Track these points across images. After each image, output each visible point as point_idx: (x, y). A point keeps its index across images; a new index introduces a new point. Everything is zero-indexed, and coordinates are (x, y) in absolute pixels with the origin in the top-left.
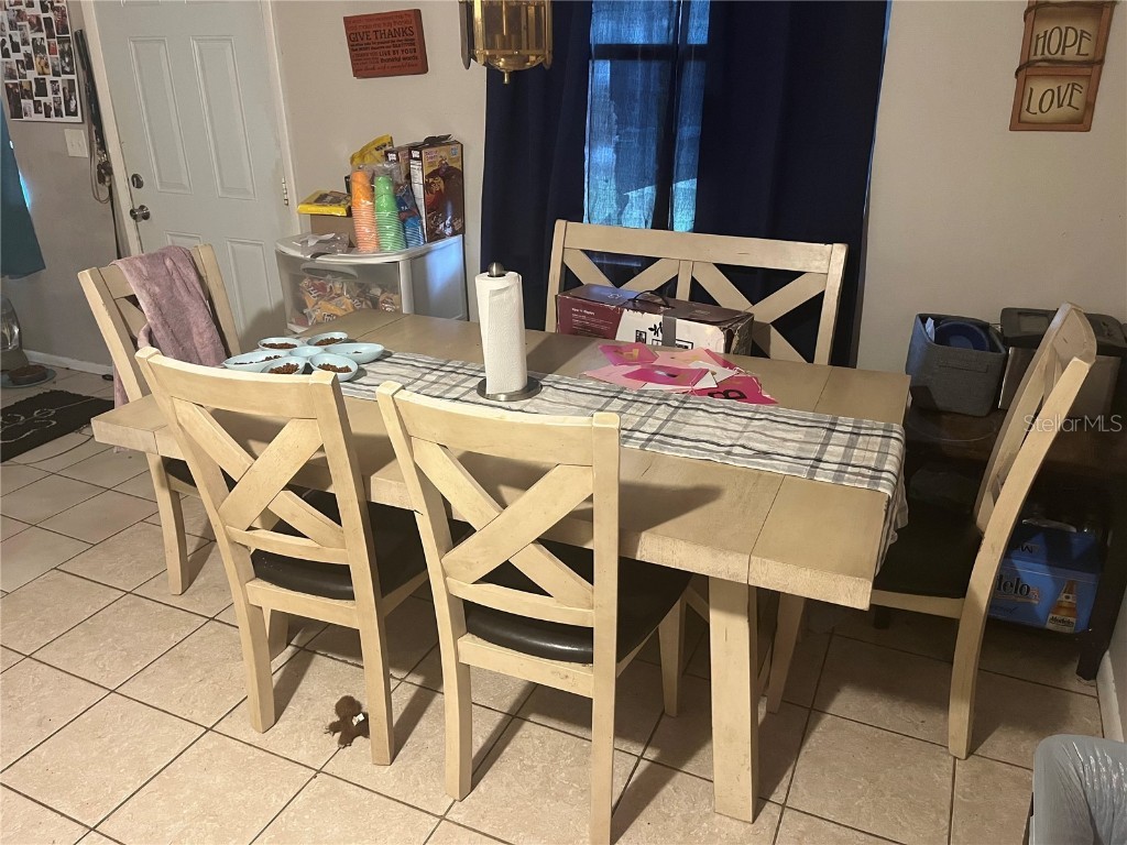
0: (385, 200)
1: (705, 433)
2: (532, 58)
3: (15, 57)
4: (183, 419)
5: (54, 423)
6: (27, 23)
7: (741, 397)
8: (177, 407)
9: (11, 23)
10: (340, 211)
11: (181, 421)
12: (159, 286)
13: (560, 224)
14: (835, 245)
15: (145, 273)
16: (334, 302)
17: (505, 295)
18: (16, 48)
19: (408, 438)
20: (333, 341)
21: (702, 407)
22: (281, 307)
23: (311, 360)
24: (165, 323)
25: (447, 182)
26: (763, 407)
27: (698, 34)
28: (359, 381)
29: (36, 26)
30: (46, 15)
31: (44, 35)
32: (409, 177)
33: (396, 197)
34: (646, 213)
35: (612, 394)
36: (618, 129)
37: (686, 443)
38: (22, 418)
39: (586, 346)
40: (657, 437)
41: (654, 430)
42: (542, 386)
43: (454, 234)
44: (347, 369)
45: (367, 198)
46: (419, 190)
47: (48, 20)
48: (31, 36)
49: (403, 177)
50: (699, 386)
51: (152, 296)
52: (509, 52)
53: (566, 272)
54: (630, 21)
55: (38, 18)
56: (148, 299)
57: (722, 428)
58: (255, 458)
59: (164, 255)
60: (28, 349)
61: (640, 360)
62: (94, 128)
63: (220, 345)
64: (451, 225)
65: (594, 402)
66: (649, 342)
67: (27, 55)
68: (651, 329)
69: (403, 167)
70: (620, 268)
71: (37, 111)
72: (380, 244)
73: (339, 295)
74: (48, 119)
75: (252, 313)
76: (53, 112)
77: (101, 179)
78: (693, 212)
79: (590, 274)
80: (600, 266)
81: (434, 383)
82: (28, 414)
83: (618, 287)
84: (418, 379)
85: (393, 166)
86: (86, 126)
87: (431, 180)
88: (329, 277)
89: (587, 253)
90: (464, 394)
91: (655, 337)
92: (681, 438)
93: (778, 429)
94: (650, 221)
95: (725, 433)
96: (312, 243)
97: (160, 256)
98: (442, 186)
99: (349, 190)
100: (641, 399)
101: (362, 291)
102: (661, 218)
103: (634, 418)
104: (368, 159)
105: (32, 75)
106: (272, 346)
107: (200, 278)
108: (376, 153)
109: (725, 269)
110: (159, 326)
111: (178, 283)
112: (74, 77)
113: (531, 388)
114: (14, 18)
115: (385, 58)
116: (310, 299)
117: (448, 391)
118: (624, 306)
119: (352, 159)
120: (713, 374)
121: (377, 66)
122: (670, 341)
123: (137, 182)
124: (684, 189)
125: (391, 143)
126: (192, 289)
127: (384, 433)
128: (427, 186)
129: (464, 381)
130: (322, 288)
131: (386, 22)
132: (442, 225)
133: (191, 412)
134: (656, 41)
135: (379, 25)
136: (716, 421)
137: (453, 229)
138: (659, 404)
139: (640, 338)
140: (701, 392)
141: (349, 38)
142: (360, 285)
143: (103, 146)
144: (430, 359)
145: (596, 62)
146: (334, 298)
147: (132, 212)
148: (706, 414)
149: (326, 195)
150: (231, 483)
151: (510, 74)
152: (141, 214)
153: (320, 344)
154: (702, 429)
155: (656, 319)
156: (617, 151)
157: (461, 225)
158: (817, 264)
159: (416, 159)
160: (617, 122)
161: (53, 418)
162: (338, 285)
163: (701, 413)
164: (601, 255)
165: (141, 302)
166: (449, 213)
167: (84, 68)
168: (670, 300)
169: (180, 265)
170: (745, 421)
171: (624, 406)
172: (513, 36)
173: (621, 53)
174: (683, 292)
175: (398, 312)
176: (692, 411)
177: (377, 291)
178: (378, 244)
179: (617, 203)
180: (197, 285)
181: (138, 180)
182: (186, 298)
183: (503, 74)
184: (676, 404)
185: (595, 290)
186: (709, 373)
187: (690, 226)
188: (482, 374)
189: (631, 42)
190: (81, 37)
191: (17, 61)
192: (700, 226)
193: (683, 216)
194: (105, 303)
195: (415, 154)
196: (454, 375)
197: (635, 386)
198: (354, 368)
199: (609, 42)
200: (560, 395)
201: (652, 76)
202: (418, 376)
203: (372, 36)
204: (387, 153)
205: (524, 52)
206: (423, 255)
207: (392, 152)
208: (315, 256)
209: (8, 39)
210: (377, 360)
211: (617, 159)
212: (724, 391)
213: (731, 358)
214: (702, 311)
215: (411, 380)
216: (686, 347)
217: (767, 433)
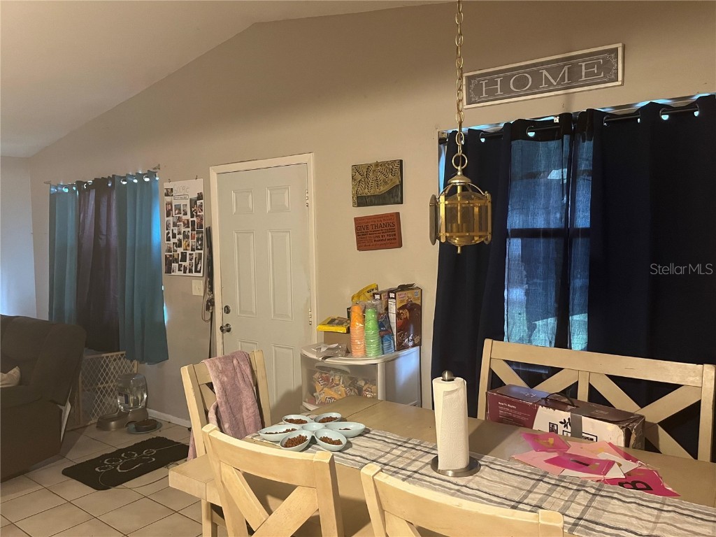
0: (371, 324)
1: (622, 522)
2: (476, 238)
3: (173, 241)
4: (225, 479)
5: (154, 459)
6: (182, 223)
7: (648, 489)
8: (222, 469)
9: (174, 223)
10: (342, 330)
11: (223, 480)
12: (227, 376)
13: (488, 342)
14: (706, 365)
15: (221, 369)
16: (333, 389)
17: (454, 395)
18: (174, 236)
19: (382, 511)
20: (330, 419)
21: (616, 495)
22: (300, 389)
23: (315, 434)
24: (227, 402)
25: (411, 314)
26: (669, 500)
27: (583, 220)
28: (346, 451)
29: (187, 225)
30: (192, 219)
31: (190, 229)
32: (387, 309)
33: (378, 322)
34: (550, 336)
35: (537, 477)
36: (528, 280)
37: (608, 530)
38: (136, 455)
39: (510, 433)
40: (582, 522)
41: (578, 515)
42: (480, 465)
43: (414, 346)
44: (339, 442)
45: (360, 322)
46: (393, 317)
47: (193, 222)
48: (183, 229)
49: (384, 309)
50: (610, 475)
51: (222, 383)
52: (462, 234)
53: (493, 375)
54: (534, 215)
55: (188, 221)
56: (219, 385)
57: (637, 518)
58: (270, 512)
59: (233, 357)
60: (150, 408)
61: (555, 448)
62: (208, 279)
63: (259, 417)
64: (413, 340)
65: (524, 483)
66: (560, 432)
67: (180, 240)
68: (561, 422)
69: (384, 303)
70: (533, 375)
71: (179, 270)
72: (366, 353)
73: (337, 385)
74: (185, 274)
75: (282, 392)
76: (188, 271)
77: (208, 308)
78: (585, 337)
79: (511, 378)
80: (518, 372)
81: (399, 456)
82: (140, 453)
83: (532, 387)
84: (388, 453)
85: (378, 302)
86: (204, 278)
87: (401, 311)
88: (332, 372)
89: (507, 362)
90: (421, 468)
91: (565, 429)
92: (603, 525)
93: (688, 523)
94: (553, 342)
95: (640, 522)
96: (323, 350)
97: (232, 357)
98: (408, 314)
99: (349, 316)
100: (563, 484)
101: (352, 383)
102: (562, 340)
103: (558, 501)
104: (362, 298)
105: (180, 250)
106: (291, 421)
107: (253, 372)
108: (368, 295)
109: (616, 379)
110: (223, 403)
111: (239, 375)
112: (202, 252)
113: (472, 467)
114: (175, 220)
115: (377, 239)
116: (319, 387)
117: (409, 464)
118: (538, 403)
119: (353, 298)
120: (620, 465)
121: (372, 244)
122: (577, 433)
123: (227, 310)
124: (578, 320)
125: (377, 289)
126: (246, 379)
127: (363, 499)
128: (398, 315)
129: (422, 456)
130: (327, 379)
131: (379, 219)
132: (407, 340)
133: (231, 473)
134: (552, 226)
135: (375, 222)
136: (630, 510)
137: (414, 343)
138: (578, 490)
139: (553, 428)
140: (613, 482)
141: (356, 229)
142: (351, 378)
143: (212, 290)
144: (396, 437)
145: (512, 240)
146: (334, 386)
147: (221, 327)
148: (621, 503)
149: (335, 320)
150: (251, 532)
151: (462, 248)
152: (226, 329)
153: (323, 421)
154: (619, 517)
155: (566, 415)
156: (527, 293)
157: (419, 340)
158: (691, 379)
159: (392, 298)
160: (526, 276)
161: (153, 456)
162: (337, 378)
163: (615, 501)
164: (517, 364)
165: (215, 387)
166: (412, 332)
167: (208, 247)
168: (574, 400)
169: (242, 363)
170: (656, 512)
171: (549, 490)
172: (464, 225)
173: (528, 234)
174: (583, 394)
175: (375, 398)
176: (607, 499)
177: (362, 383)
178: (365, 351)
179: (528, 328)
180: (250, 377)
181: (228, 309)
182: (242, 385)
183: (457, 248)
184: (593, 491)
185: (514, 390)
186: (616, 464)
187: (584, 346)
188: (434, 452)
189: (535, 227)
190: (209, 231)
191: (174, 243)
192: (592, 346)
193: (579, 339)
194: (194, 388)
195: (392, 295)
196: (413, 451)
197: (555, 471)
198: (344, 441)
199: (521, 227)
200: (495, 475)
201: (551, 248)
202: (388, 450)
203: (370, 228)
204: (374, 294)
205: (472, 234)
206: (393, 360)
207: (377, 294)
208: (325, 358)
209: (171, 232)
210: (360, 435)
211: (527, 300)
212: (631, 482)
213: (631, 451)
214: (602, 411)
215: (383, 453)
216: (592, 440)
217: (678, 525)
